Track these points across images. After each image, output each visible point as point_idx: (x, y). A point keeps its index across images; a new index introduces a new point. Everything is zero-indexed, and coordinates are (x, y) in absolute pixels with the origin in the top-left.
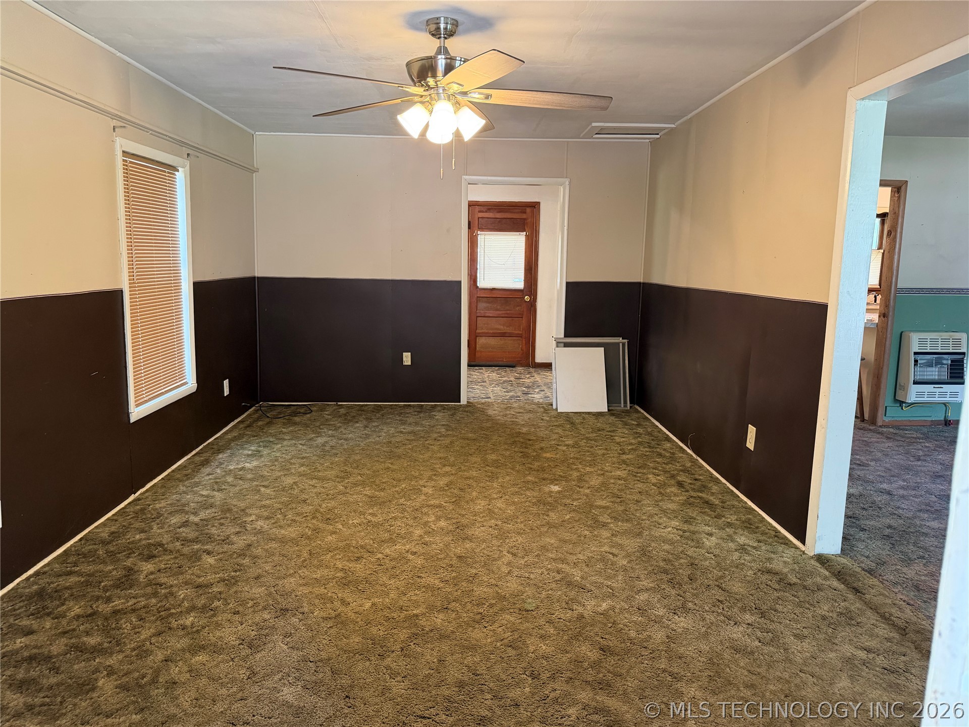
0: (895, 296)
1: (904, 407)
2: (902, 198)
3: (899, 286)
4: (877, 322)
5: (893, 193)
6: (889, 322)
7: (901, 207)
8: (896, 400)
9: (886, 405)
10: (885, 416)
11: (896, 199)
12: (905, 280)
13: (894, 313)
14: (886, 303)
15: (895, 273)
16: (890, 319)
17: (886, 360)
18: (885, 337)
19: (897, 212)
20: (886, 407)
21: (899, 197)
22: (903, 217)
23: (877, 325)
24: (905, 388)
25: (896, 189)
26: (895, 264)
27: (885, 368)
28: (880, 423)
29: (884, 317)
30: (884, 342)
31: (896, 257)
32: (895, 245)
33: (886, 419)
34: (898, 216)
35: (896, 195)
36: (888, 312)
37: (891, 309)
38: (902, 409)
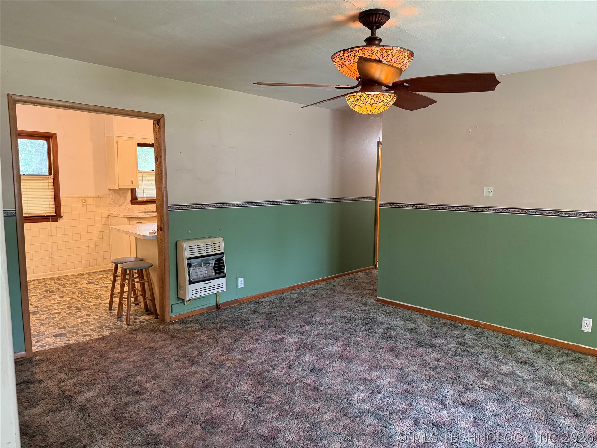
0: (167, 213)
1: (185, 303)
2: (162, 130)
3: (170, 203)
4: (156, 234)
5: (155, 125)
6: (166, 235)
7: (162, 137)
8: (178, 298)
9: (171, 304)
10: (172, 313)
11: (157, 130)
12: (174, 199)
13: (168, 228)
14: (161, 218)
15: (164, 193)
16: (166, 231)
17: (166, 267)
18: (163, 247)
19: (159, 141)
20: (172, 305)
21: (159, 128)
22: (165, 146)
23: (157, 237)
24: (184, 289)
25: (156, 122)
26: (164, 185)
27: (167, 274)
28: (168, 320)
29: (161, 230)
30: (163, 251)
31: (164, 179)
32: (162, 169)
33: (173, 315)
34: (161, 145)
35: (157, 127)
36: (164, 226)
37: (165, 223)
38: (184, 304)
